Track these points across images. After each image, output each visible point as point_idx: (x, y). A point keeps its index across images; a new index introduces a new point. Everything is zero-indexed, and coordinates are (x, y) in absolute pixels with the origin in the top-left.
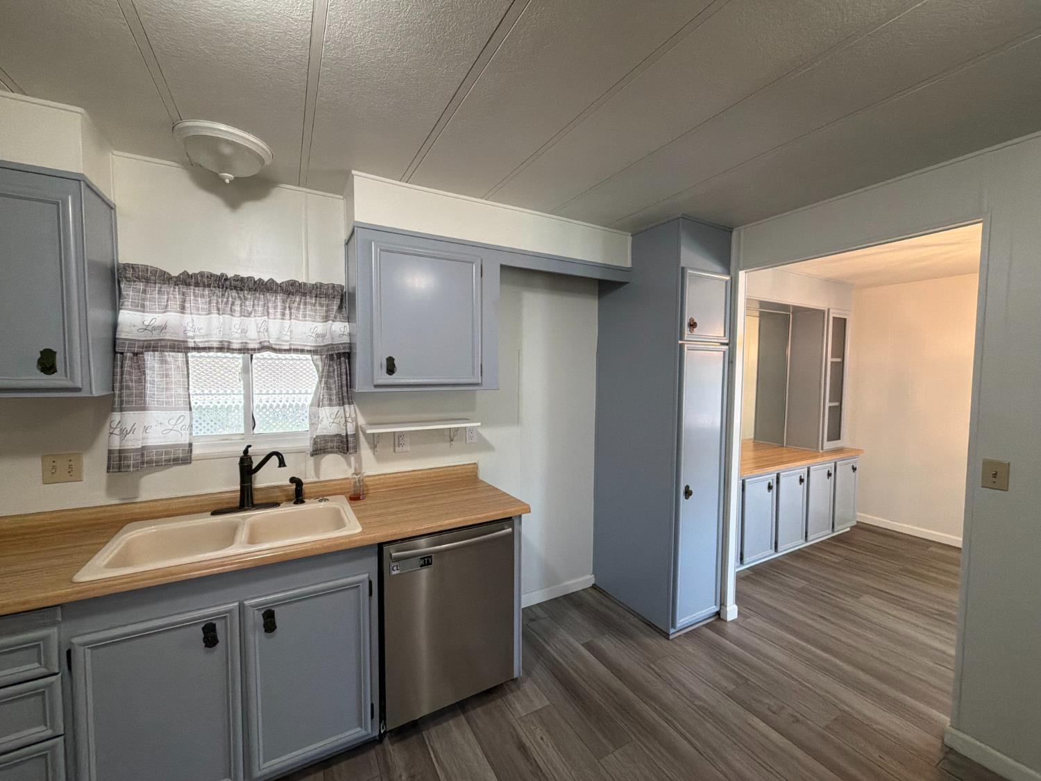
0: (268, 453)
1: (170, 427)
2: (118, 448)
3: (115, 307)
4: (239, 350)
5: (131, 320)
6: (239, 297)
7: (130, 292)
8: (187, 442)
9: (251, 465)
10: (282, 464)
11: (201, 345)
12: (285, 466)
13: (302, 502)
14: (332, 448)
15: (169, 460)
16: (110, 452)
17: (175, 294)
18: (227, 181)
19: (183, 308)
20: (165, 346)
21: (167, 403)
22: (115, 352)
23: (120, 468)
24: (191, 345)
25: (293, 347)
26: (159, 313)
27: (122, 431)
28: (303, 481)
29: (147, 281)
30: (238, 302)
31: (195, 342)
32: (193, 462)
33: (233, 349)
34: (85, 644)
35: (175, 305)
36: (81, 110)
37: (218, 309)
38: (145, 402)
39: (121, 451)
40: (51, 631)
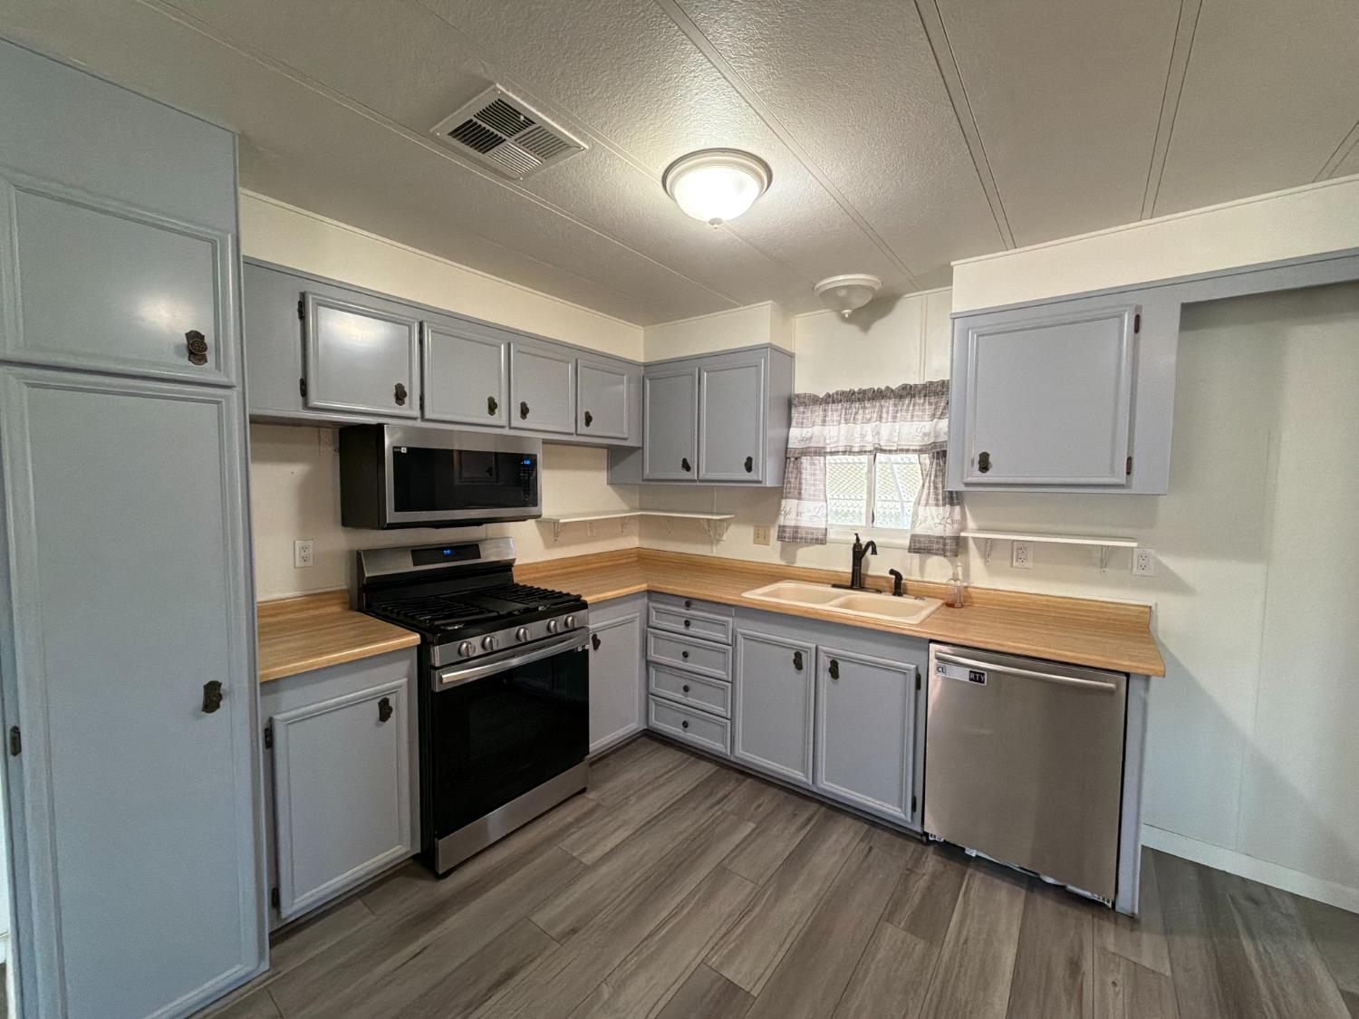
0: (868, 541)
1: (815, 514)
4: (858, 452)
5: (796, 436)
6: (862, 407)
7: (796, 414)
8: (825, 527)
9: (860, 551)
10: (873, 552)
13: (903, 595)
15: (813, 539)
16: (780, 527)
17: (819, 410)
18: (847, 316)
19: (824, 421)
20: (813, 452)
21: (814, 495)
22: (786, 458)
23: (785, 538)
24: (828, 450)
25: (900, 447)
26: (810, 427)
27: (786, 512)
29: (807, 404)
31: (830, 448)
32: (828, 544)
33: (853, 452)
34: (742, 634)
35: (819, 421)
36: (770, 302)
37: (846, 420)
38: (800, 494)
39: (784, 526)
40: (730, 619)
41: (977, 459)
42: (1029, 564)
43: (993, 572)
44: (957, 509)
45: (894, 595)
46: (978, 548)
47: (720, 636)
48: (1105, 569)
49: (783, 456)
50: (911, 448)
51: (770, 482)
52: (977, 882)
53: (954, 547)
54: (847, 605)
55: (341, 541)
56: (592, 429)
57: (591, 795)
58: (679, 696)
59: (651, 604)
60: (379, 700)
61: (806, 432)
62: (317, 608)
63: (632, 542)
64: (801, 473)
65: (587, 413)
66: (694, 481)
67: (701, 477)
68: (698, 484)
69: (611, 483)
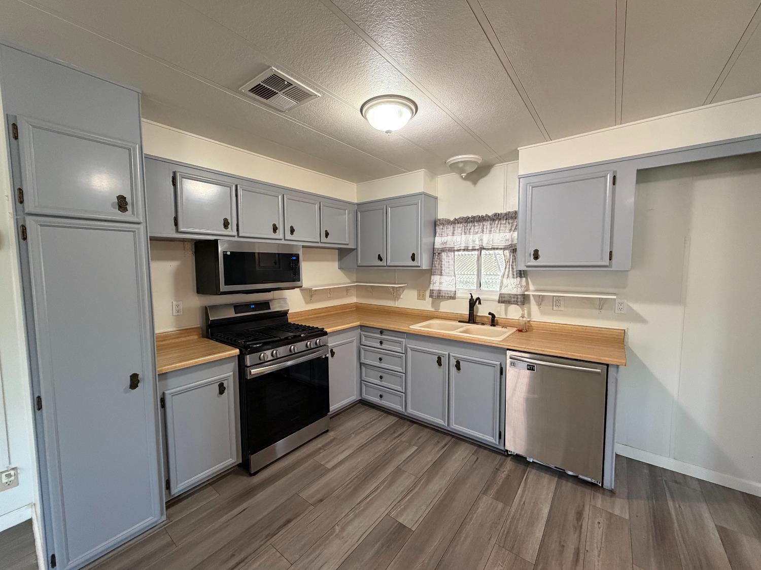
0: (477, 298)
1: (449, 283)
3: (434, 236)
4: (472, 250)
5: (439, 241)
6: (473, 226)
7: (439, 230)
8: (454, 290)
9: (473, 303)
11: (458, 249)
12: (480, 304)
13: (496, 326)
14: (514, 301)
15: (448, 297)
16: (430, 290)
17: (451, 228)
18: (464, 177)
19: (453, 233)
20: (448, 250)
21: (449, 273)
22: (434, 253)
23: (434, 297)
24: (456, 249)
25: (493, 247)
26: (446, 237)
27: (434, 283)
29: (444, 224)
31: (457, 247)
32: (456, 299)
33: (470, 250)
34: (410, 348)
35: (451, 233)
36: (423, 169)
37: (465, 232)
38: (441, 273)
39: (433, 290)
40: (404, 340)
41: (532, 253)
42: (562, 308)
43: (543, 313)
44: (524, 279)
45: (491, 326)
46: (536, 301)
47: (399, 349)
48: (601, 311)
49: (432, 252)
50: (500, 247)
51: (425, 266)
52: (532, 474)
53: (523, 300)
54: (466, 332)
55: (197, 302)
56: (329, 240)
57: (331, 434)
58: (378, 381)
59: (362, 333)
60: (219, 383)
61: (444, 239)
62: (185, 337)
63: (353, 300)
64: (442, 261)
65: (326, 231)
66: (385, 266)
67: (388, 264)
68: (386, 268)
69: (340, 268)
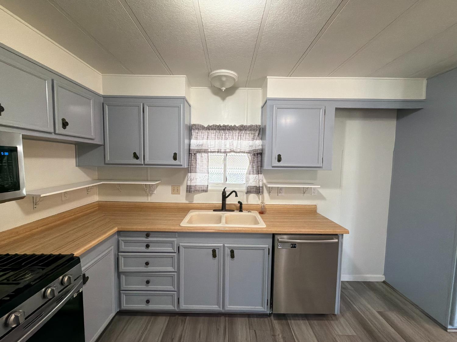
0: (232, 191)
1: (202, 179)
2: (189, 185)
3: (190, 139)
4: (224, 152)
5: (194, 143)
6: (224, 133)
7: (194, 133)
8: (207, 185)
9: (226, 195)
10: (236, 196)
11: (212, 151)
12: (237, 196)
13: (242, 211)
14: (253, 191)
15: (202, 190)
16: (187, 186)
17: (205, 132)
18: (223, 90)
19: (208, 138)
20: (203, 151)
21: (202, 171)
22: (189, 154)
23: (190, 191)
24: (209, 151)
25: (241, 151)
26: (201, 140)
27: (191, 179)
28: (243, 203)
29: (199, 129)
30: (224, 135)
31: (211, 150)
32: (208, 192)
33: (222, 152)
34: (182, 246)
35: (206, 137)
36: (185, 76)
37: (218, 138)
38: (196, 170)
40: (176, 239)
41: (277, 157)
42: (283, 194)
43: (272, 198)
44: (262, 175)
45: (240, 211)
46: (267, 190)
47: (170, 249)
48: (304, 194)
50: (246, 151)
51: (184, 165)
54: (227, 221)
56: (67, 131)
58: (144, 287)
59: (120, 239)
63: (95, 198)
64: (197, 161)
65: (63, 120)
66: (142, 165)
67: (146, 162)
68: (143, 166)
